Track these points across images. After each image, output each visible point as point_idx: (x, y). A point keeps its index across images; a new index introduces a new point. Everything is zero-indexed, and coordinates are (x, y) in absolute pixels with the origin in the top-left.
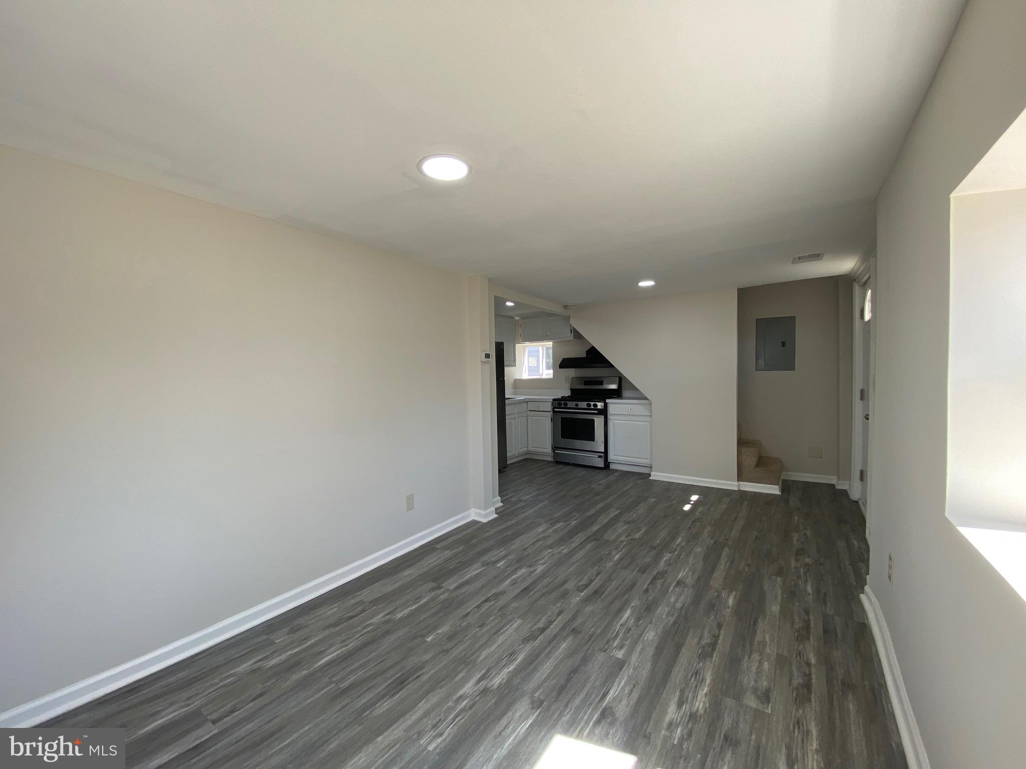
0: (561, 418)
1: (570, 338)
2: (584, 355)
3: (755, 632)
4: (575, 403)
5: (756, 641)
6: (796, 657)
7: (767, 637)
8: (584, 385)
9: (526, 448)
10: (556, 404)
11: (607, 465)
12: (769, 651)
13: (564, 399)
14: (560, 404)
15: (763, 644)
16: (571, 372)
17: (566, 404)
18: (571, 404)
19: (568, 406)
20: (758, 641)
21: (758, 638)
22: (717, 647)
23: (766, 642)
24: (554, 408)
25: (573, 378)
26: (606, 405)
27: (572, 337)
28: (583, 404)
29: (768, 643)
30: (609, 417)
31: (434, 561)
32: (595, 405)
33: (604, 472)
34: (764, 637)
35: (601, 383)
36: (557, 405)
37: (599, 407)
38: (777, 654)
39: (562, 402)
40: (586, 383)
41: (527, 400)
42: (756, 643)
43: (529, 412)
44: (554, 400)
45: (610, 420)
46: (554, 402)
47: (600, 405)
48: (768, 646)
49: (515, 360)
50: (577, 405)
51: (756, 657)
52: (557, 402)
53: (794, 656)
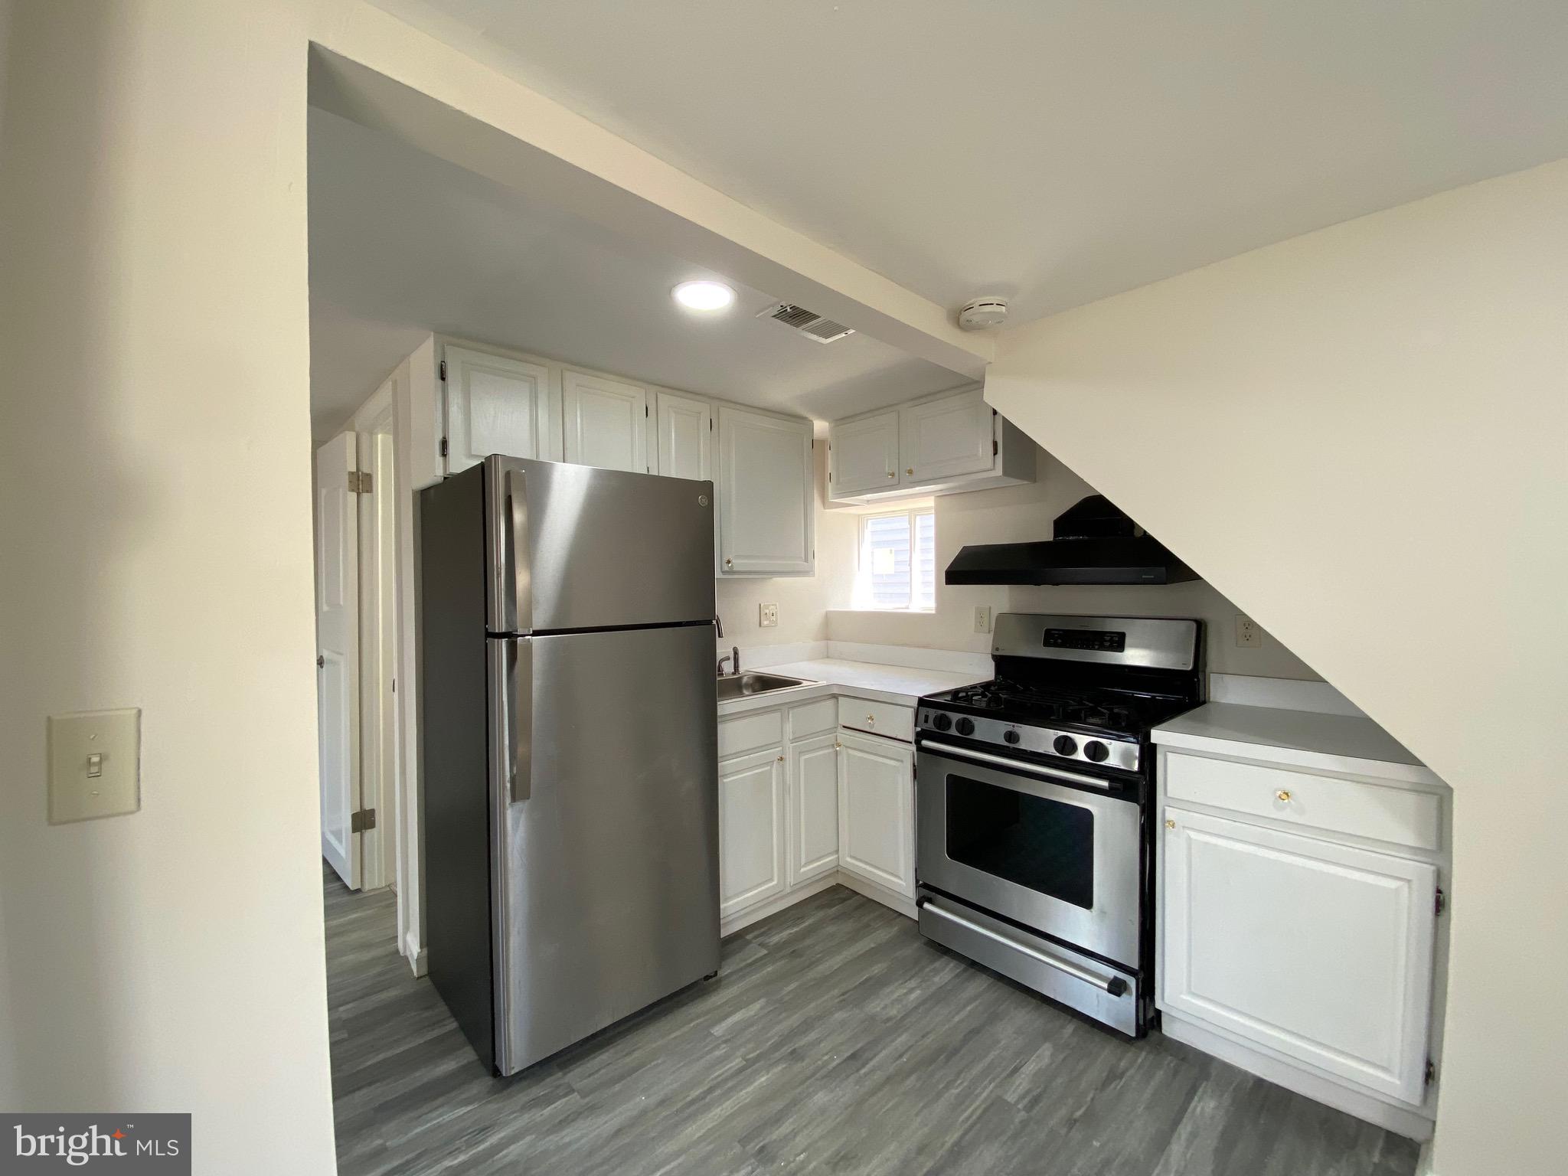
0: (949, 776)
1: (993, 474)
2: (1045, 533)
4: (1004, 727)
8: (1047, 644)
9: (835, 856)
10: (931, 720)
11: (1150, 1022)
13: (960, 700)
14: (943, 722)
16: (999, 598)
17: (966, 727)
18: (989, 729)
19: (977, 735)
24: (920, 736)
25: (1001, 617)
26: (1149, 754)
27: (999, 471)
28: (1042, 739)
30: (1166, 810)
32: (1096, 751)
33: (1142, 1056)
35: (1118, 643)
36: (930, 726)
37: (1113, 761)
39: (955, 717)
40: (1052, 638)
41: (835, 691)
43: (841, 730)
44: (922, 702)
45: (1169, 829)
46: (924, 711)
47: (1120, 753)
49: (808, 555)
50: (1011, 737)
52: (933, 713)
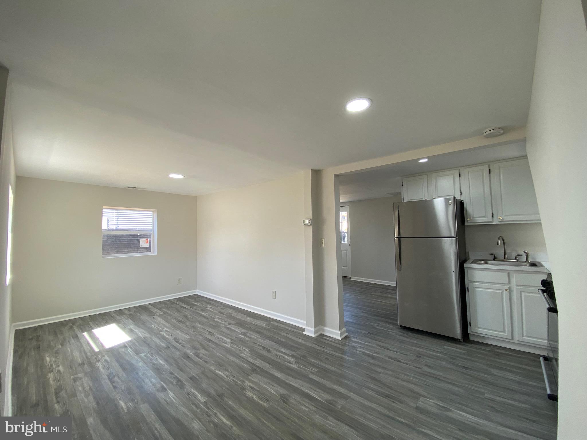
3: (94, 398)
5: (91, 395)
6: (66, 402)
7: (86, 400)
12: (82, 395)
15: (87, 396)
20: (90, 395)
21: (91, 397)
22: (108, 380)
23: (85, 398)
29: (84, 398)
31: (257, 323)
34: (88, 399)
38: (77, 396)
42: (91, 393)
48: (84, 396)
51: (87, 389)
53: (67, 401)
